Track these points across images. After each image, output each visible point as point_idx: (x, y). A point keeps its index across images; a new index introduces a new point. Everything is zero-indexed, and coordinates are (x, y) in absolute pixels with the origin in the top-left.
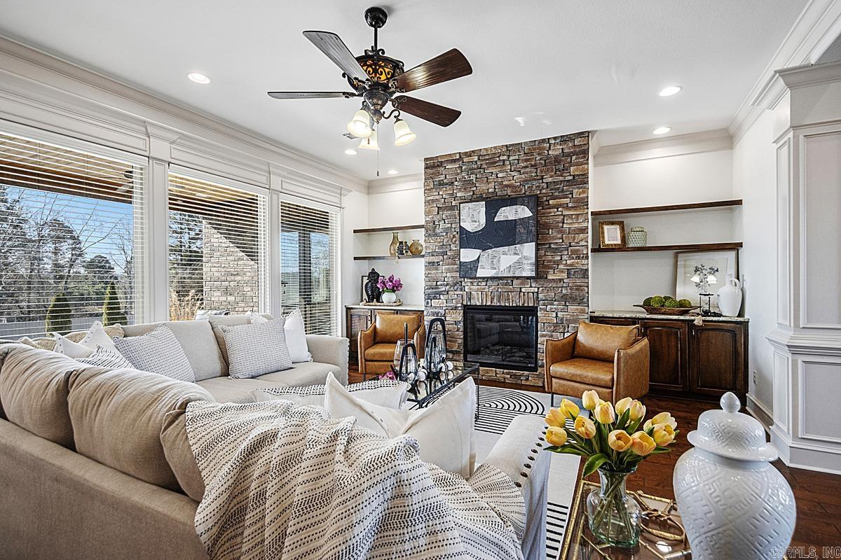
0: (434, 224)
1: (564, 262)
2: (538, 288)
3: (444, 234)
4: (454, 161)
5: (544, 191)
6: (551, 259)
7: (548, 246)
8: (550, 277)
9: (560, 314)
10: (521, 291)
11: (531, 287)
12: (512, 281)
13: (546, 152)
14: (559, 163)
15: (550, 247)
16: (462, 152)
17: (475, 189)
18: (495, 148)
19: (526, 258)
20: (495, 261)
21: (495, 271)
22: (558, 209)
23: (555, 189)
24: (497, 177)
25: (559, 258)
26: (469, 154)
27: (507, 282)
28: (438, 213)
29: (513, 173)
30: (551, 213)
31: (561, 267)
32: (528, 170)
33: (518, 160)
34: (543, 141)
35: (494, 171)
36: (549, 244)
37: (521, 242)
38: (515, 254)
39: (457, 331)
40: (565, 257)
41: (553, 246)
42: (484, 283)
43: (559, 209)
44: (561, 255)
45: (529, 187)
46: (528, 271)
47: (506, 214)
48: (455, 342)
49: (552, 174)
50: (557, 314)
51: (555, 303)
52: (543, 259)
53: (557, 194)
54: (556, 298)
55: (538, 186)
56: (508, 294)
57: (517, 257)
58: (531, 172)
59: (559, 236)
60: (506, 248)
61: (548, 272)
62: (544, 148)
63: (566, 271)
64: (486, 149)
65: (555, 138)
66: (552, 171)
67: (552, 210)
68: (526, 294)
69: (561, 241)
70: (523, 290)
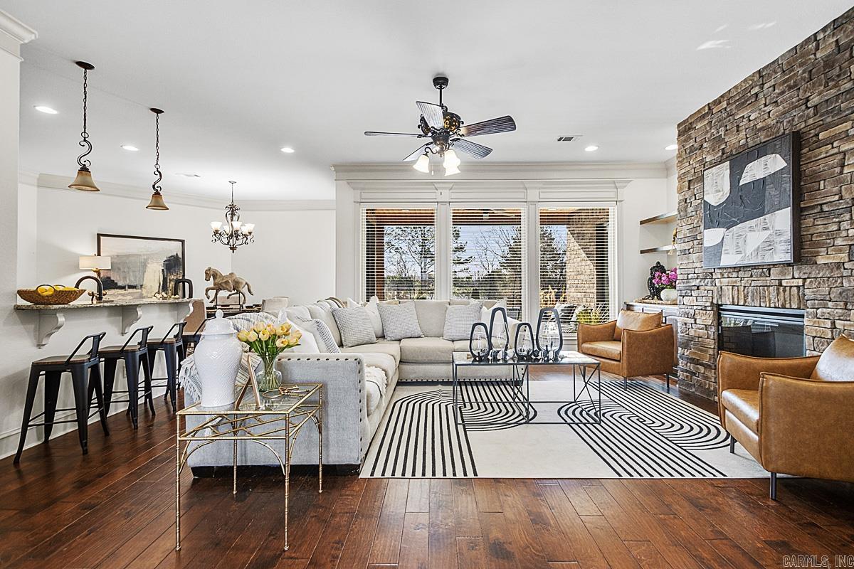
0: (686, 202)
1: (844, 234)
2: (805, 279)
3: (694, 213)
4: (703, 117)
5: (811, 121)
6: (822, 230)
7: (818, 210)
8: (821, 260)
9: (839, 324)
10: (780, 285)
11: (793, 278)
12: (769, 269)
13: (813, 56)
14: (832, 67)
15: (822, 211)
16: (710, 102)
17: (723, 146)
18: (745, 80)
19: (778, 233)
20: (741, 241)
21: (741, 255)
22: (832, 144)
23: (828, 112)
24: (750, 121)
25: (835, 227)
26: (717, 102)
27: (763, 272)
28: (689, 188)
29: (767, 109)
30: (821, 153)
31: (839, 242)
32: (787, 95)
33: (774, 85)
34: (807, 41)
35: (745, 113)
36: (821, 205)
37: (773, 210)
38: (765, 229)
39: (708, 338)
40: (845, 225)
41: (825, 208)
42: (735, 275)
43: (835, 145)
44: (840, 222)
45: (789, 122)
46: (783, 253)
47: (755, 171)
48: (706, 352)
49: (822, 88)
50: (833, 323)
51: (830, 304)
52: (811, 232)
53: (829, 120)
54: (832, 296)
55: (801, 116)
56: (764, 290)
57: (767, 233)
58: (791, 97)
59: (836, 189)
60: (752, 222)
61: (818, 252)
62: (808, 53)
63: (847, 247)
64: (736, 87)
65: (824, 30)
66: (820, 85)
67: (823, 149)
68: (788, 289)
69: (837, 197)
70: (784, 283)
